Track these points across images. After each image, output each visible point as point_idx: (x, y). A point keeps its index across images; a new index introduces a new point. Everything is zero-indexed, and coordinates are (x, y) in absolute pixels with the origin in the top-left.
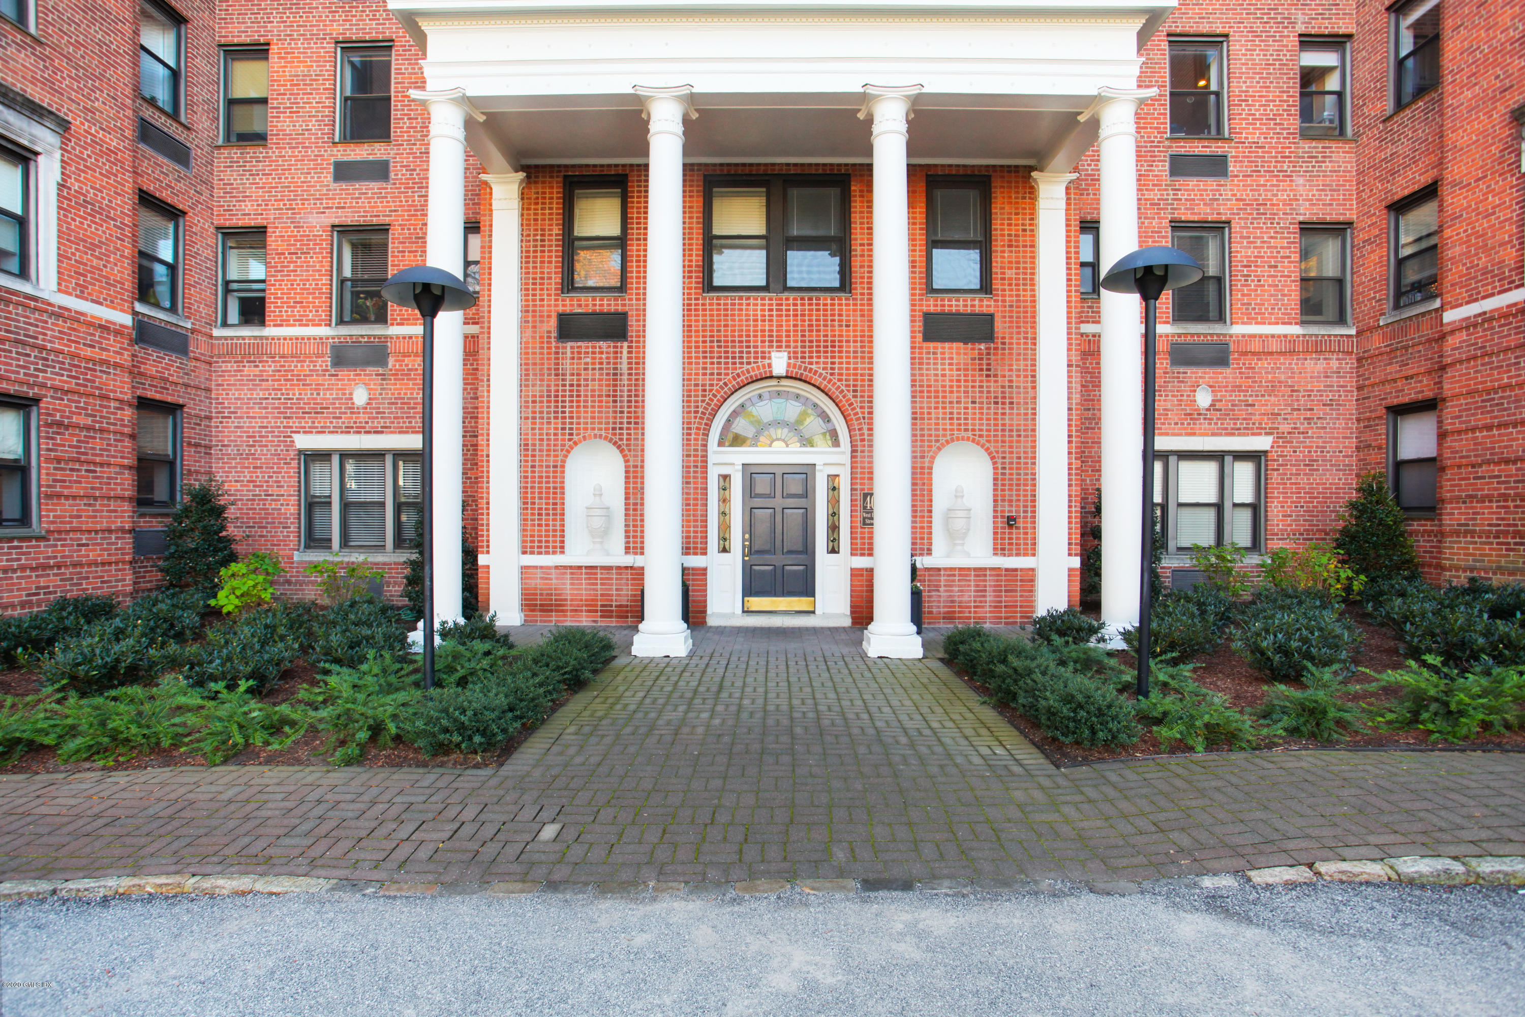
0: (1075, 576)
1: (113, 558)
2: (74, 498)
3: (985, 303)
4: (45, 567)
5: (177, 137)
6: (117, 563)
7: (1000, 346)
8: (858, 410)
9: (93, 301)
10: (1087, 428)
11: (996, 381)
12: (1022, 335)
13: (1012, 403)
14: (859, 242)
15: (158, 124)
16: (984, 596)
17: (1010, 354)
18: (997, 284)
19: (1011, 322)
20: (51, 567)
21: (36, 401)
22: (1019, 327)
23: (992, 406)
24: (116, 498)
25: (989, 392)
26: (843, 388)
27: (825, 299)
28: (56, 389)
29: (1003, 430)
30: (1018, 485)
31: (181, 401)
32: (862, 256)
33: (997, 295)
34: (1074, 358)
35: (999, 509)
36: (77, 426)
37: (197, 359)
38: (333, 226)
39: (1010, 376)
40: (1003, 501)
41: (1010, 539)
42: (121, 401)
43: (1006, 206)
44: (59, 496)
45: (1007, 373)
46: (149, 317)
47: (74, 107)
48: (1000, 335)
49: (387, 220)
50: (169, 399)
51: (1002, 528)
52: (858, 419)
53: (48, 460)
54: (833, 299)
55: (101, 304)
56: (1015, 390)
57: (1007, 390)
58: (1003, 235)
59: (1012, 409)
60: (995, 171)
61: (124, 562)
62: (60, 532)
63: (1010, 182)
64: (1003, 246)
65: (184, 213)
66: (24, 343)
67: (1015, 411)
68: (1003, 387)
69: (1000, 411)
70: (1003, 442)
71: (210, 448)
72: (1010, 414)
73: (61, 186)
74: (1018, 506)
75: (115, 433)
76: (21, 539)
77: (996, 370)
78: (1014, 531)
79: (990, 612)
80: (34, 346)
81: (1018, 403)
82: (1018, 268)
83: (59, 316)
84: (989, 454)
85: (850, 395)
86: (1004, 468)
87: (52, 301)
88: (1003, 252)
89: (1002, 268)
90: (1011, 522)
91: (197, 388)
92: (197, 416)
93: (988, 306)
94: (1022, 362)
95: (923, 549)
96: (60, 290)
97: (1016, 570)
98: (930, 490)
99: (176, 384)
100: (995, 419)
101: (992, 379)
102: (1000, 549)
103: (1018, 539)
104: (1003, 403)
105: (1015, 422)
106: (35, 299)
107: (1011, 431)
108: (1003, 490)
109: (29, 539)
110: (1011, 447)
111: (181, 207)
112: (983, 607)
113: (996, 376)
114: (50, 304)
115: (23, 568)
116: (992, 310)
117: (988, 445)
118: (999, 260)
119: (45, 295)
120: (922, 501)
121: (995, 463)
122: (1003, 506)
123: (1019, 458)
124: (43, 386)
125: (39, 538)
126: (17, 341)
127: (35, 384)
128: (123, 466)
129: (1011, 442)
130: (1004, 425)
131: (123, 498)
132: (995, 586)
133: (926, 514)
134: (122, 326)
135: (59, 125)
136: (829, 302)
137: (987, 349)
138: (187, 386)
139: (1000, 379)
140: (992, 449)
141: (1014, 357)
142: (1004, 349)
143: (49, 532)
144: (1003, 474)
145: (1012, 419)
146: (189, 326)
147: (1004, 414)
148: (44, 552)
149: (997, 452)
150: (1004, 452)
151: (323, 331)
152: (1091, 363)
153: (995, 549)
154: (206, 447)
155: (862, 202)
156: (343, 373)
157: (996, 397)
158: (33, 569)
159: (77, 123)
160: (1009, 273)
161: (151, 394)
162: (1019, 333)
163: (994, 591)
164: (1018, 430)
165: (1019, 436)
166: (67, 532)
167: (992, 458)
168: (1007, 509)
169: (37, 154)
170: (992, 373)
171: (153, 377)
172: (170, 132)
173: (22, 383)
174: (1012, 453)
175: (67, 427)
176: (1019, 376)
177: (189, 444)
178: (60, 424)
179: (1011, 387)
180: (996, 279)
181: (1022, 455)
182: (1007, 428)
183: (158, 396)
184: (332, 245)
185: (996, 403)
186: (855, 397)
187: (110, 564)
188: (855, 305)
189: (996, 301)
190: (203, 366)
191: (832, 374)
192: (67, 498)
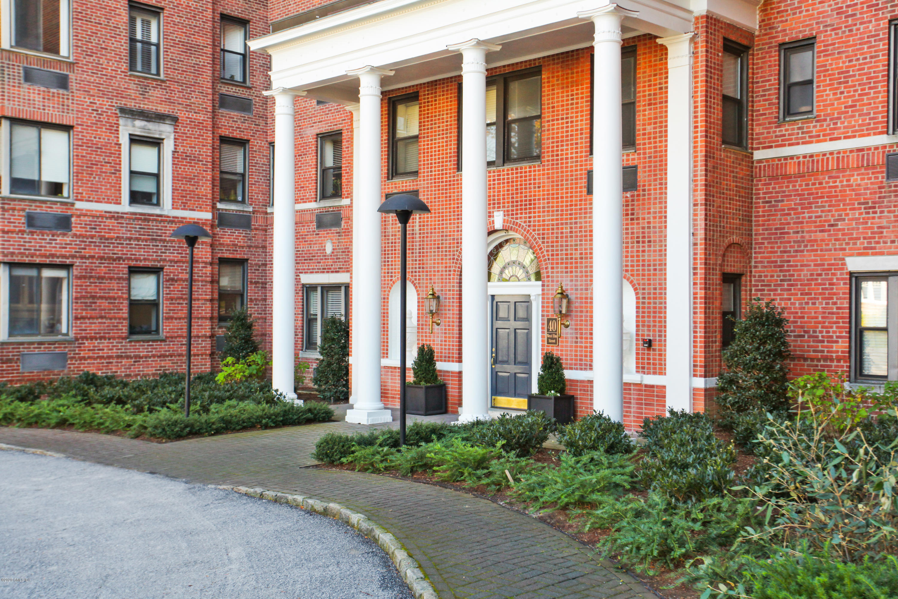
0: (700, 395)
1: (200, 352)
2: (180, 319)
3: (631, 157)
4: (164, 356)
5: (243, 96)
6: (202, 355)
7: (641, 193)
8: (545, 253)
9: (191, 210)
10: (796, 251)
11: (638, 224)
12: (658, 182)
13: (649, 242)
14: (547, 119)
15: (231, 93)
16: (629, 407)
17: (649, 199)
18: (639, 140)
19: (650, 171)
20: (167, 356)
21: (162, 269)
22: (655, 175)
23: (635, 245)
24: (202, 318)
25: (633, 233)
26: (536, 236)
27: (526, 168)
28: (171, 261)
29: (643, 265)
30: (655, 312)
31: (246, 257)
32: (548, 130)
33: (640, 149)
34: (699, 198)
35: (640, 333)
36: (181, 280)
37: (256, 229)
38: (317, 135)
39: (649, 218)
40: (643, 326)
41: (649, 359)
42: (206, 263)
43: (647, 70)
44: (172, 318)
45: (646, 216)
46: (226, 210)
47: (180, 107)
48: (642, 184)
49: (340, 127)
50: (238, 256)
51: (643, 349)
52: (545, 260)
53: (167, 300)
54: (530, 167)
55: (194, 210)
56: (652, 230)
57: (646, 230)
58: (644, 96)
59: (650, 246)
60: (639, 41)
61: (206, 355)
62: (172, 337)
63: (650, 48)
64: (645, 105)
65: (248, 141)
66: (156, 240)
67: (652, 249)
68: (643, 228)
69: (641, 249)
70: (643, 275)
71: (266, 284)
72: (649, 251)
73: (174, 152)
74: (654, 331)
75: (202, 281)
76: (153, 341)
77: (638, 214)
78: (652, 352)
79: (634, 421)
80: (161, 240)
81: (655, 241)
82: (655, 123)
83: (172, 222)
84: (633, 286)
85: (540, 241)
86: (644, 298)
87: (170, 215)
88: (645, 110)
89: (644, 125)
90: (649, 344)
91: (257, 247)
92: (256, 264)
93: (633, 159)
94: (658, 205)
95: (586, 365)
96: (173, 208)
97: (653, 386)
98: (591, 317)
99: (243, 247)
100: (638, 256)
101: (635, 221)
102: (641, 368)
103: (654, 359)
104: (643, 242)
105: (652, 258)
106: (161, 216)
107: (649, 265)
108: (643, 317)
109: (156, 341)
110: (649, 280)
111: (246, 138)
112: (628, 416)
113: (638, 219)
114: (168, 217)
115: (154, 356)
116: (636, 162)
117: (632, 278)
118: (641, 118)
119: (165, 213)
120: (586, 325)
121: (637, 294)
122: (643, 331)
123: (655, 289)
124: (165, 260)
125: (162, 341)
126: (153, 239)
127: (161, 260)
128: (206, 300)
129: (649, 275)
130: (644, 261)
131: (206, 318)
132: (638, 399)
133: (589, 336)
134: (206, 220)
135: (173, 120)
136: (528, 170)
137: (632, 196)
138: (250, 247)
139: (641, 221)
140: (635, 282)
141: (652, 201)
142: (644, 195)
143: (167, 337)
144: (643, 303)
145: (649, 256)
146: (251, 209)
147: (643, 251)
148: (164, 348)
149: (639, 284)
150: (644, 284)
151: (312, 205)
152: (800, 185)
153: (637, 367)
154: (262, 283)
155: (549, 86)
156: (322, 233)
157: (638, 237)
158: (159, 357)
159: (182, 115)
160: (649, 129)
161: (226, 255)
162: (655, 180)
163: (637, 404)
164: (655, 265)
165: (655, 270)
166: (176, 337)
167: (635, 289)
168: (646, 333)
169: (163, 139)
170: (635, 216)
171: (228, 245)
172: (239, 95)
173: (154, 260)
174: (649, 284)
175: (176, 281)
176: (655, 218)
177: (251, 282)
178: (173, 280)
179: (649, 228)
180: (639, 135)
181: (658, 286)
182: (646, 263)
183: (231, 256)
184: (317, 147)
185: (638, 242)
186: (543, 243)
187: (198, 355)
188: (544, 170)
189: (639, 154)
190: (261, 233)
191: (529, 226)
192: (176, 319)
